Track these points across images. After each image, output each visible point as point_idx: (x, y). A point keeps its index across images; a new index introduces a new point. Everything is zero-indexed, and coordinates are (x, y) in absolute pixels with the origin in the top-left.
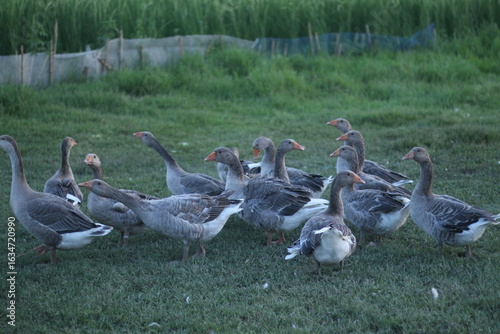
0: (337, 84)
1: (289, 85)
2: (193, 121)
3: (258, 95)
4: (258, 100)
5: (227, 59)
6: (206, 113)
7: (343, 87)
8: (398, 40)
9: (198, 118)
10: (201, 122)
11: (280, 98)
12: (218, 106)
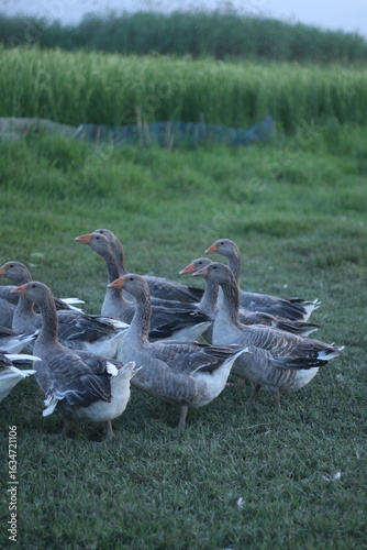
0: (191, 182)
1: (134, 183)
2: (36, 225)
3: (101, 194)
4: (103, 201)
5: (52, 149)
6: (49, 216)
7: (198, 187)
8: (233, 132)
9: (40, 222)
10: (46, 227)
11: (130, 198)
12: (56, 206)
